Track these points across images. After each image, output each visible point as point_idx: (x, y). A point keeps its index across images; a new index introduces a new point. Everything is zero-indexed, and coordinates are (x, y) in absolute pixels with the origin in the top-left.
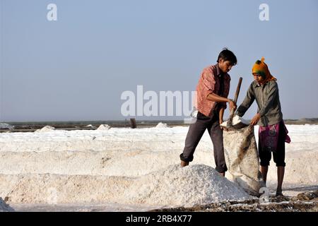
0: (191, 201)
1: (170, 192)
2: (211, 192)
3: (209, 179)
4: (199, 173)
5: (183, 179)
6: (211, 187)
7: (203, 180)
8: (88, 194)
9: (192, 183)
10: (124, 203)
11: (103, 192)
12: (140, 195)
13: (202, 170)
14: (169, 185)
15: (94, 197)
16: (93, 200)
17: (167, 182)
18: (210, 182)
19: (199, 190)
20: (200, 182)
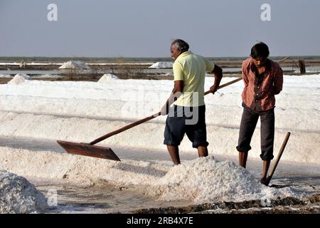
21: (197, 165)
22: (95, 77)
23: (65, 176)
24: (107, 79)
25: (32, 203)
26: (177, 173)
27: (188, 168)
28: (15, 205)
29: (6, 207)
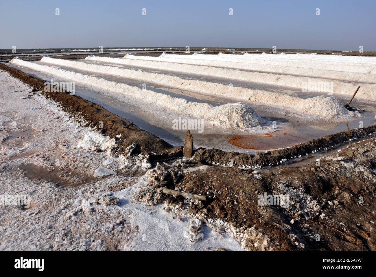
0: (330, 115)
1: (320, 109)
2: (339, 111)
3: (338, 104)
4: (333, 101)
5: (326, 103)
6: (338, 108)
7: (335, 105)
8: (281, 102)
9: (330, 106)
10: (298, 110)
11: (287, 103)
12: (305, 108)
13: (334, 100)
14: (319, 106)
15: (284, 104)
16: (283, 106)
17: (318, 104)
18: (338, 106)
19: (333, 109)
20: (334, 106)
21: (318, 100)
22: (217, 53)
23: (249, 99)
24: (220, 54)
25: (257, 121)
26: (308, 103)
27: (314, 101)
28: (250, 122)
29: (247, 123)
